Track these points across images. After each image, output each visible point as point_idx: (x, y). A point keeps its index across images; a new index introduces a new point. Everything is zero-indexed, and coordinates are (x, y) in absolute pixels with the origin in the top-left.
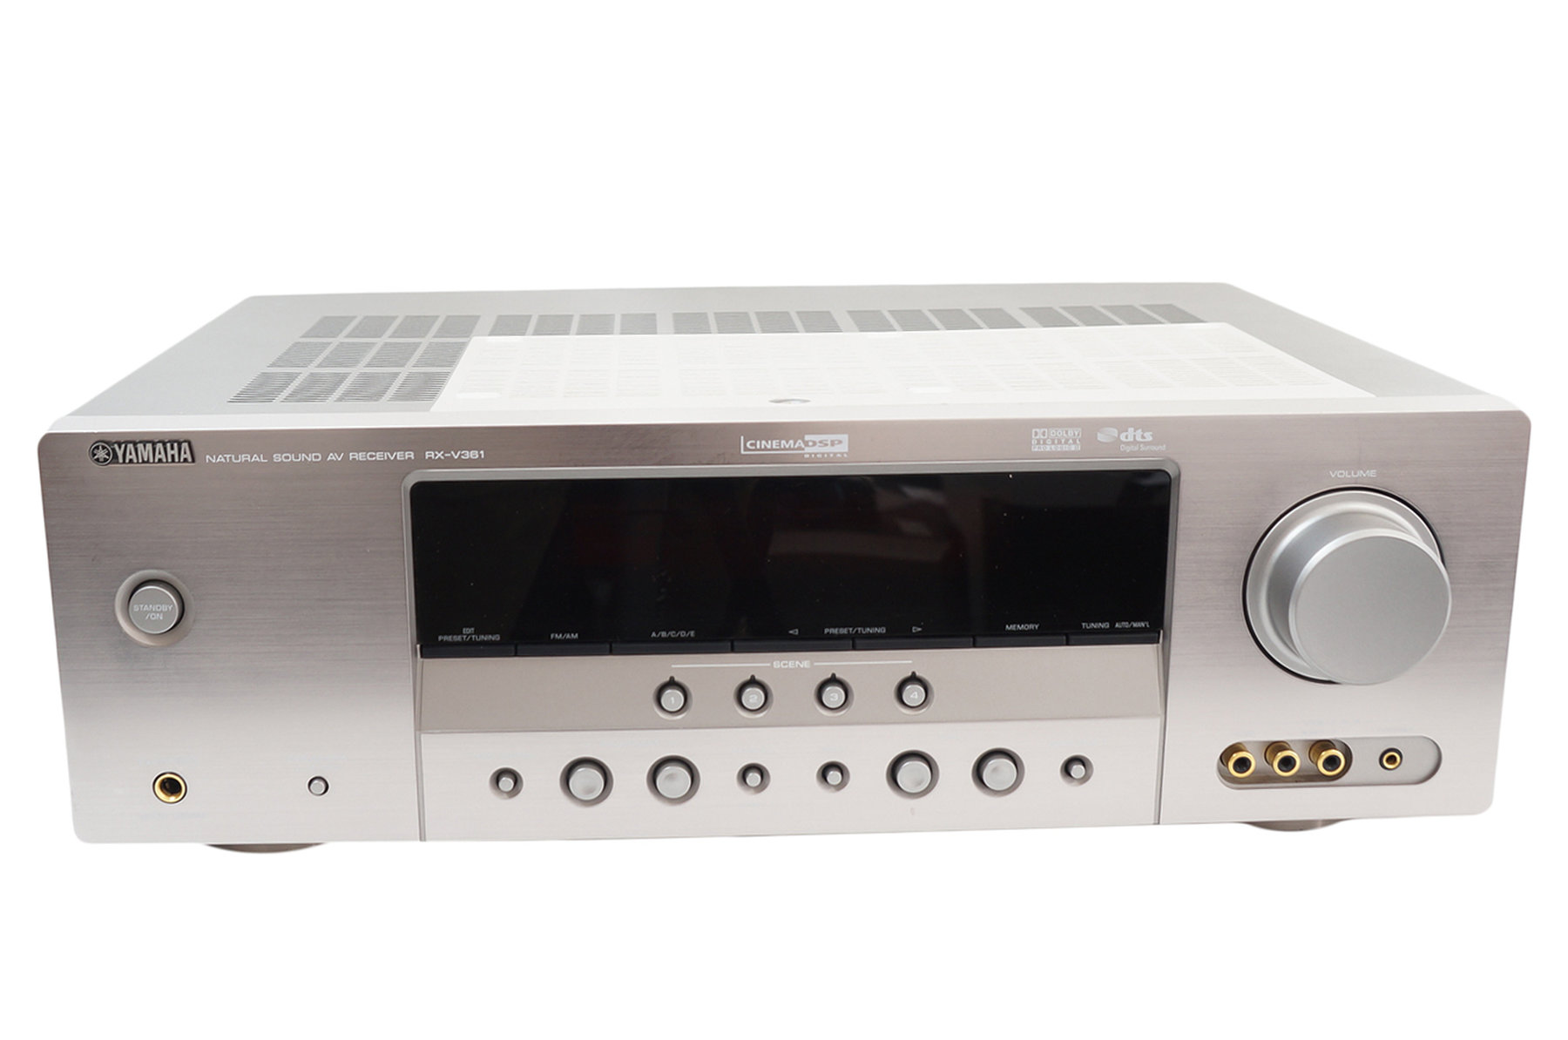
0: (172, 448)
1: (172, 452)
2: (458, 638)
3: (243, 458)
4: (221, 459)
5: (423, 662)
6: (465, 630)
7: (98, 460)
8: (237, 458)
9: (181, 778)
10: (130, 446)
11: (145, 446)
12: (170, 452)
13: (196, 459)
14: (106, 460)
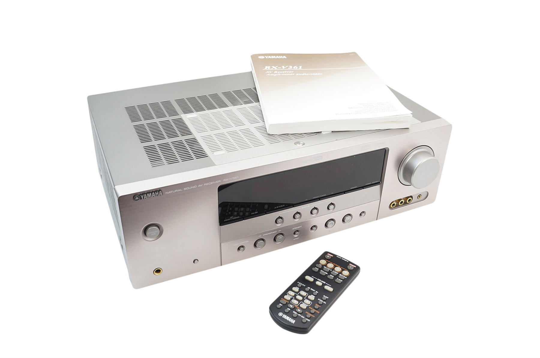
0: (157, 193)
1: (157, 194)
2: (229, 219)
3: (176, 191)
4: (170, 192)
5: (220, 227)
6: (231, 217)
7: (136, 200)
8: (174, 191)
9: (161, 269)
10: (145, 195)
11: (149, 194)
12: (156, 194)
13: (163, 194)
14: (138, 200)
